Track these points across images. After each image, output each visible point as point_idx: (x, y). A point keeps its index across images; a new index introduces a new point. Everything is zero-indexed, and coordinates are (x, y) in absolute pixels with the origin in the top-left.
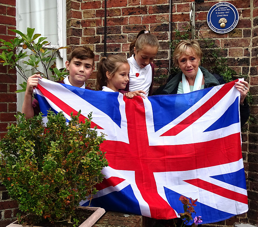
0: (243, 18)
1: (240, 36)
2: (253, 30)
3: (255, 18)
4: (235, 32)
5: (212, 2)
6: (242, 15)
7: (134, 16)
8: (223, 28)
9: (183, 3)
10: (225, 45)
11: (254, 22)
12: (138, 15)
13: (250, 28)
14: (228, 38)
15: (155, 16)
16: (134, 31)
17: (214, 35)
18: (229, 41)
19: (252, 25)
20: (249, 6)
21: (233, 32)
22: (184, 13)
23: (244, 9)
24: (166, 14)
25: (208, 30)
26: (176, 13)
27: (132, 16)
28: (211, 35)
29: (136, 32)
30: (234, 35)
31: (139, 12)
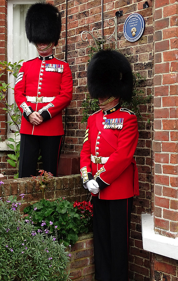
0: (148, 26)
1: (146, 43)
5: (128, 14)
6: (147, 22)
8: (134, 36)
10: (136, 52)
13: (152, 34)
14: (138, 45)
15: (94, 32)
16: (82, 47)
17: (129, 44)
18: (139, 48)
20: (152, 14)
21: (141, 39)
23: (149, 17)
24: (100, 29)
25: (126, 40)
26: (106, 28)
28: (127, 44)
29: (83, 47)
30: (142, 42)
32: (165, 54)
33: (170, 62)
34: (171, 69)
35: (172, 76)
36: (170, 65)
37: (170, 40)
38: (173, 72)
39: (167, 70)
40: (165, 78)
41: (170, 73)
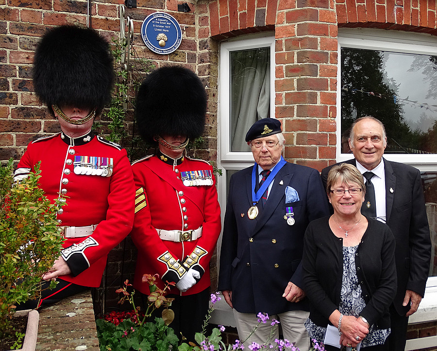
0: (186, 38)
1: (183, 61)
2: (199, 54)
3: (201, 40)
4: (177, 55)
5: (148, 10)
6: (185, 33)
7: (29, 9)
8: (162, 46)
9: (106, 4)
11: (200, 44)
12: (37, 10)
13: (195, 52)
14: (169, 61)
15: (65, 15)
16: (29, 34)
17: (151, 55)
19: (198, 49)
20: (194, 24)
21: (175, 54)
22: (108, 18)
23: (188, 26)
24: (82, 15)
25: (143, 48)
26: (97, 16)
27: (26, 9)
28: (147, 54)
29: (33, 35)
30: (176, 58)
31: (38, 5)
32: (323, 95)
33: (329, 106)
34: (330, 113)
35: (331, 122)
36: (329, 109)
37: (329, 79)
38: (332, 119)
39: (325, 115)
40: (323, 124)
41: (329, 118)
